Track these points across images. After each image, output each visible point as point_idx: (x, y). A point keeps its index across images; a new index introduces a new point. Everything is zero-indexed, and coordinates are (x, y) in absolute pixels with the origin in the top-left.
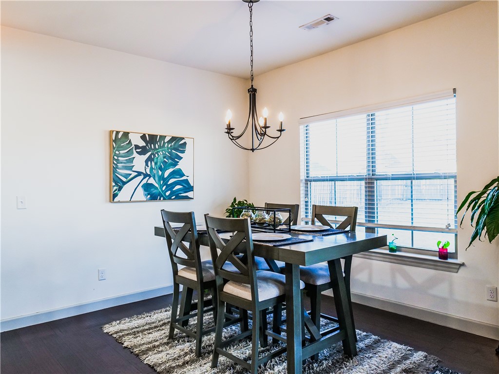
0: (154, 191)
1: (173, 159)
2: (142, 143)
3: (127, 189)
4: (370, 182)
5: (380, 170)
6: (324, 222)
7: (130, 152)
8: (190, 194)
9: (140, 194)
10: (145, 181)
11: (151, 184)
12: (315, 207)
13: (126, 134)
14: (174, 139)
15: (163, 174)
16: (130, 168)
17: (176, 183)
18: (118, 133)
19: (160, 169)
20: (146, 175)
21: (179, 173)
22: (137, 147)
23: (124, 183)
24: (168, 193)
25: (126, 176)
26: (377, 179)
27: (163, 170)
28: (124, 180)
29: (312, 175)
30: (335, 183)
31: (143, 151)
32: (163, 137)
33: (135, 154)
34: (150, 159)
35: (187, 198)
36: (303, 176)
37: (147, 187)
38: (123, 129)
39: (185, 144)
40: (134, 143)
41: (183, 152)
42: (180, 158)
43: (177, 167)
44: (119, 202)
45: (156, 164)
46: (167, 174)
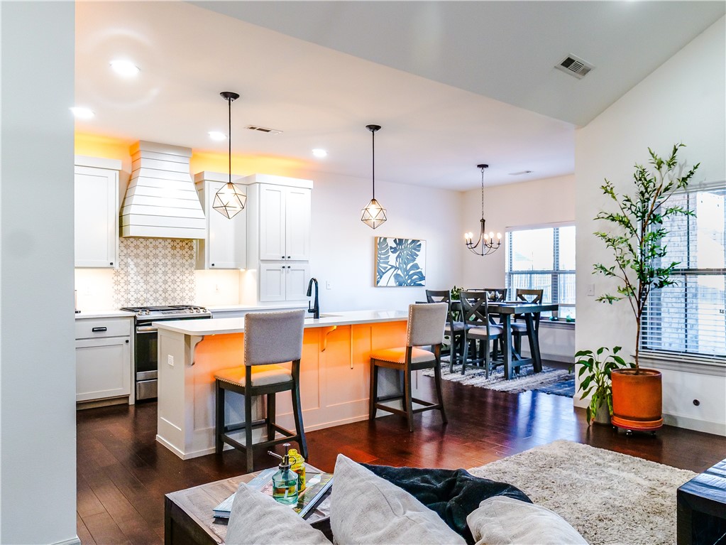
0: (401, 280)
1: (413, 257)
2: (394, 245)
3: (386, 277)
4: (555, 274)
5: (561, 268)
6: (523, 299)
7: (387, 252)
8: (422, 282)
9: (392, 282)
10: (395, 272)
11: (399, 275)
12: (517, 290)
13: (385, 239)
14: (413, 241)
15: (406, 267)
16: (387, 263)
17: (414, 274)
18: (380, 238)
19: (405, 263)
20: (396, 268)
21: (416, 267)
22: (391, 248)
23: (384, 273)
24: (409, 281)
25: (385, 268)
26: (560, 273)
27: (406, 264)
28: (384, 271)
29: (514, 269)
30: (531, 277)
31: (395, 250)
32: (407, 240)
33: (390, 253)
34: (398, 256)
35: (421, 285)
36: (507, 270)
37: (397, 276)
38: (383, 236)
39: (420, 244)
40: (389, 245)
41: (419, 251)
42: (417, 255)
43: (415, 262)
44: (380, 287)
45: (402, 260)
46: (408, 267)
